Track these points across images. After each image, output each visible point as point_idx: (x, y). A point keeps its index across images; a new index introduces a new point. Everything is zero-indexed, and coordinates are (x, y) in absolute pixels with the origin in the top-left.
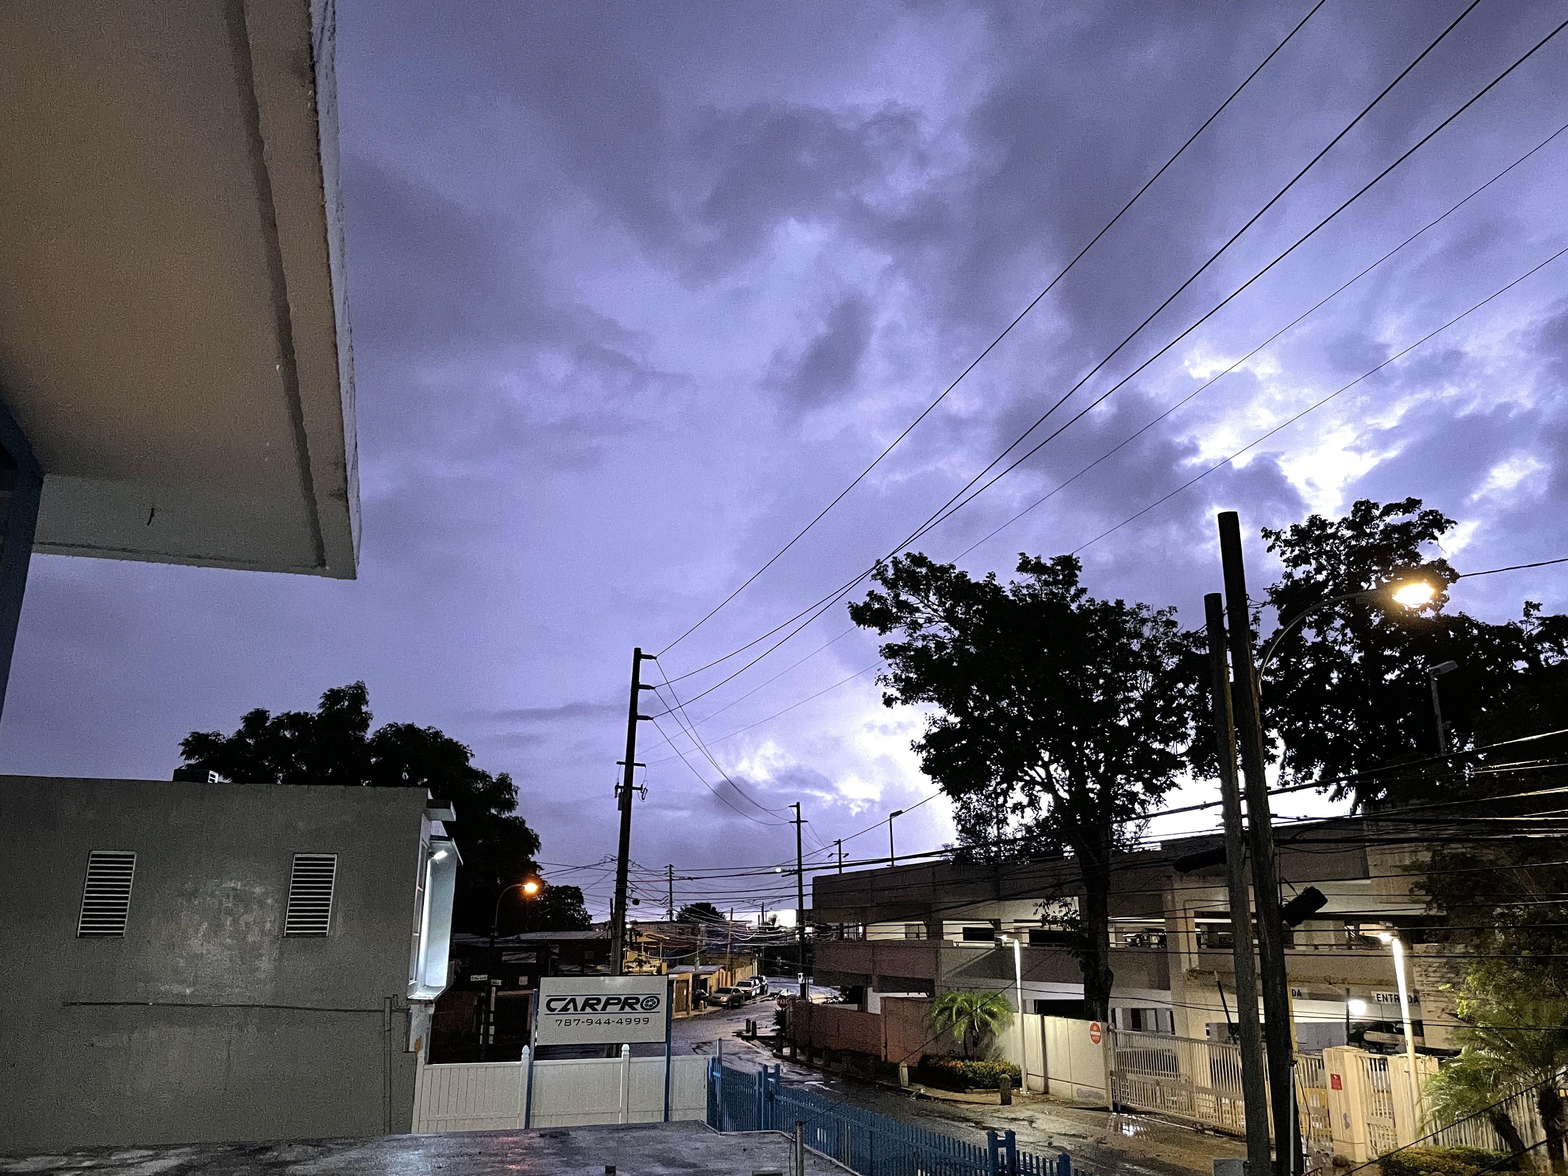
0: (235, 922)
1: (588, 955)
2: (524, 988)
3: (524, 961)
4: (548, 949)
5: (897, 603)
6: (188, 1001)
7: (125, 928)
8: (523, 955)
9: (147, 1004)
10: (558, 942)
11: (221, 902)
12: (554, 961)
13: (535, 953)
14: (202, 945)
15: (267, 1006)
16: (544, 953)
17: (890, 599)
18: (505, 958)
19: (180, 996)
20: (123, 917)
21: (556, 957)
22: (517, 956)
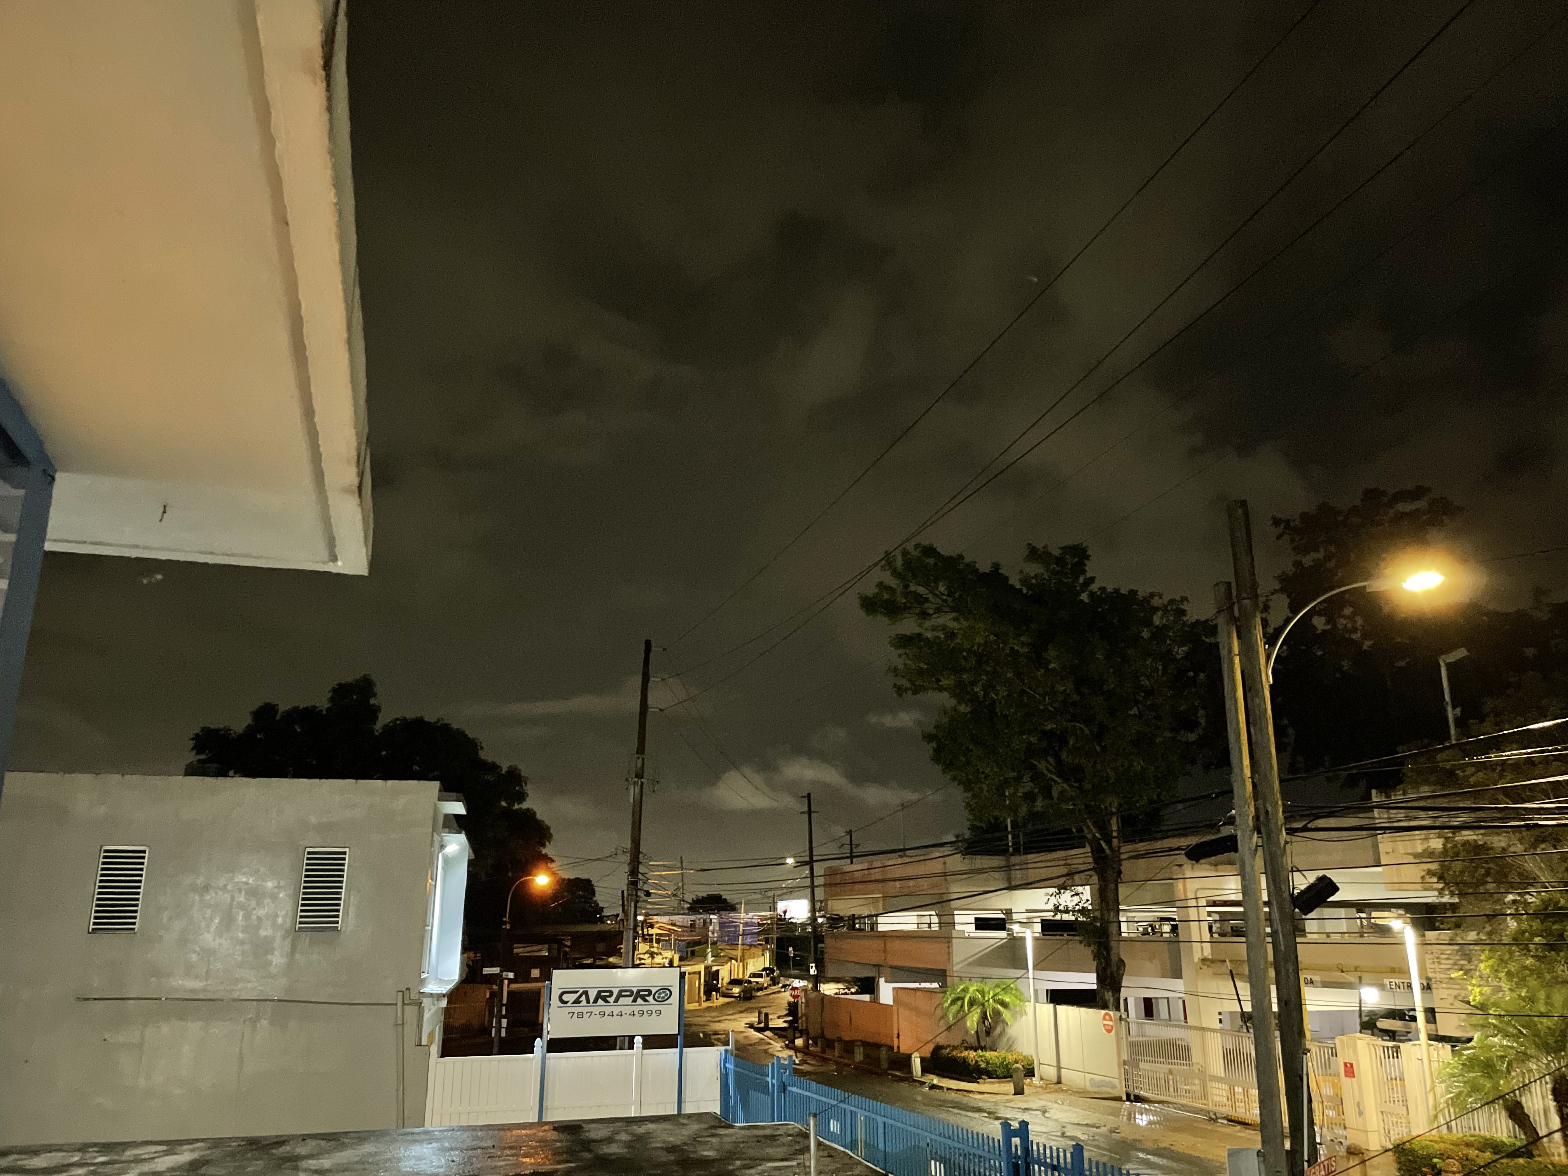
0: (247, 917)
1: (600, 947)
2: (536, 980)
3: (537, 954)
4: (560, 943)
5: (907, 594)
6: (201, 996)
7: (137, 924)
8: (535, 948)
9: (160, 999)
10: (570, 934)
11: (233, 898)
12: (566, 953)
13: (547, 946)
14: (214, 940)
15: (279, 1001)
16: (556, 946)
17: (899, 589)
18: (515, 951)
19: (193, 991)
20: (136, 911)
21: (567, 949)
22: (529, 949)
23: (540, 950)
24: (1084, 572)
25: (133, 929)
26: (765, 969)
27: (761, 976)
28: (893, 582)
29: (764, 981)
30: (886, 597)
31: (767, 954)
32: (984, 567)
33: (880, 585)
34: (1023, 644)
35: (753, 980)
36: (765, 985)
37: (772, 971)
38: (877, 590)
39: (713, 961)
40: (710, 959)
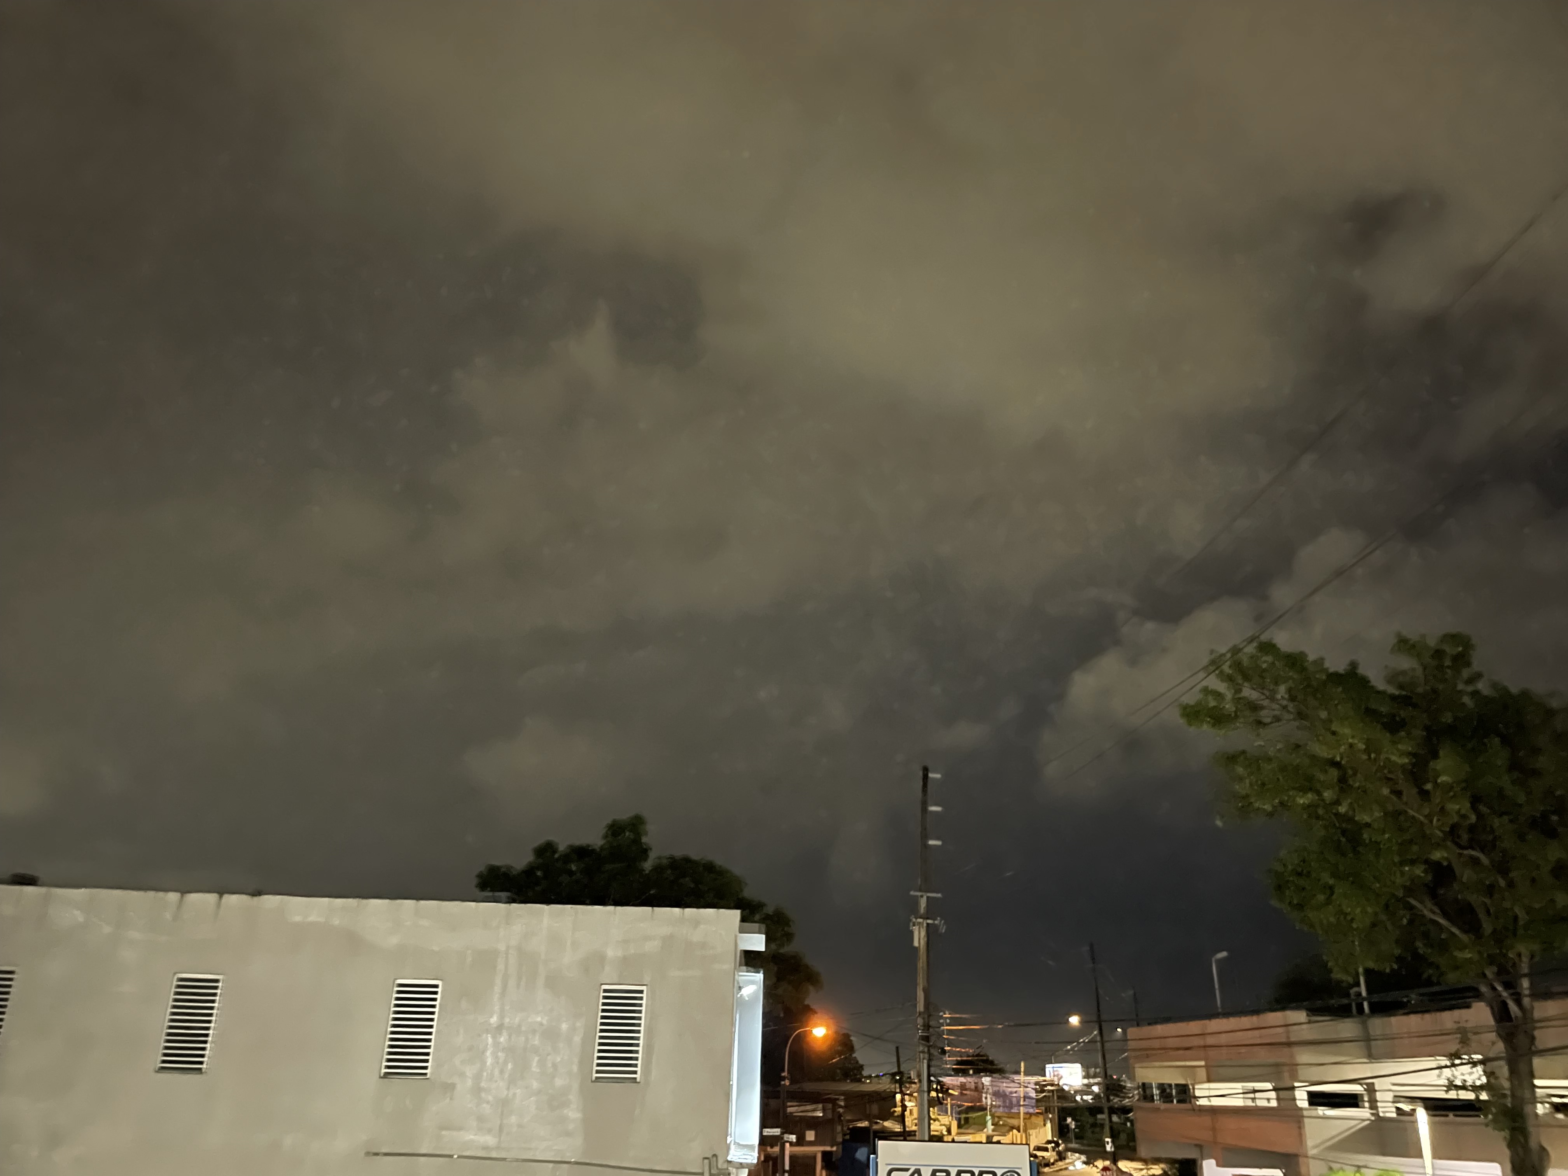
2: (811, 1143)
3: (810, 1114)
4: (834, 1102)
5: (1237, 700)
6: (494, 1155)
7: (429, 1068)
8: (809, 1107)
9: (451, 1156)
10: (843, 1093)
11: (527, 1040)
12: (840, 1115)
13: (820, 1106)
14: (508, 1089)
15: (577, 1163)
16: (830, 1106)
17: (1229, 695)
18: (789, 1110)
19: (486, 1148)
20: (428, 1054)
21: (841, 1110)
22: (802, 1108)
23: (814, 1110)
24: (1468, 664)
25: (425, 1074)
26: (1049, 1142)
27: (1046, 1150)
28: (1221, 687)
29: (1050, 1155)
30: (1212, 704)
31: (1049, 1125)
32: (1337, 664)
33: (1206, 691)
34: (1402, 754)
35: (1039, 1153)
36: (1052, 1161)
37: (1057, 1145)
38: (1201, 696)
39: (993, 1130)
40: (990, 1127)
